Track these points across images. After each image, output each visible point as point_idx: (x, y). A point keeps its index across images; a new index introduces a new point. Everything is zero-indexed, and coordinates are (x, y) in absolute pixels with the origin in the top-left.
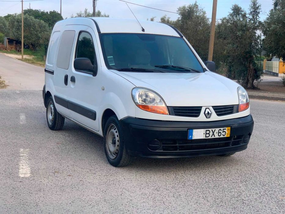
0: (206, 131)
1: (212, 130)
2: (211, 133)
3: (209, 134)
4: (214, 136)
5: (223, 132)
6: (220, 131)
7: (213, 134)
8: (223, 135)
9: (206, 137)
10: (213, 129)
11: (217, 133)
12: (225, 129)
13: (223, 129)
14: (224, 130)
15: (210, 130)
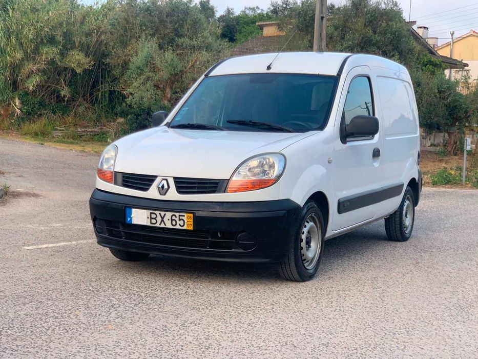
0: (151, 213)
1: (160, 214)
2: (159, 219)
3: (155, 219)
4: (165, 225)
5: (180, 220)
6: (174, 218)
7: (162, 220)
8: (180, 224)
9: (151, 223)
10: (163, 213)
11: (168, 220)
12: (184, 216)
13: (179, 216)
14: (181, 218)
15: (157, 213)
